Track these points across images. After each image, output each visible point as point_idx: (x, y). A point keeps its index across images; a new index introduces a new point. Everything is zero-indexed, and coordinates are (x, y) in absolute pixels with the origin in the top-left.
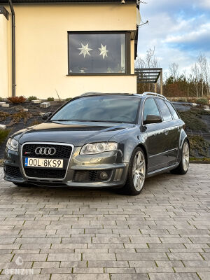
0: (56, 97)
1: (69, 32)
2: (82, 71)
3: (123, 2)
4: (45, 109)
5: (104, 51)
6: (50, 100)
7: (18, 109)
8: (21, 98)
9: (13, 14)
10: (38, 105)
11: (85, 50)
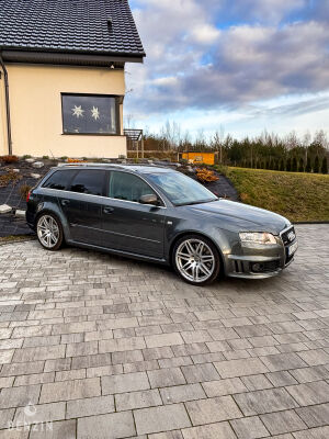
0: (51, 157)
1: (63, 94)
2: (77, 131)
3: (112, 67)
4: (38, 170)
5: (95, 113)
6: (45, 158)
7: (8, 169)
8: (14, 157)
9: (6, 73)
10: (30, 164)
11: (78, 111)
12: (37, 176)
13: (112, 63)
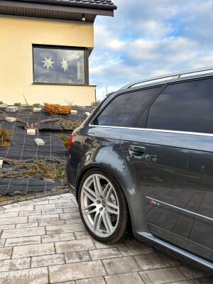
1: (34, 46)
3: (84, 19)
4: (12, 114)
5: (65, 64)
10: (4, 109)
11: (49, 62)
12: (13, 119)
13: (83, 15)
